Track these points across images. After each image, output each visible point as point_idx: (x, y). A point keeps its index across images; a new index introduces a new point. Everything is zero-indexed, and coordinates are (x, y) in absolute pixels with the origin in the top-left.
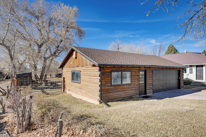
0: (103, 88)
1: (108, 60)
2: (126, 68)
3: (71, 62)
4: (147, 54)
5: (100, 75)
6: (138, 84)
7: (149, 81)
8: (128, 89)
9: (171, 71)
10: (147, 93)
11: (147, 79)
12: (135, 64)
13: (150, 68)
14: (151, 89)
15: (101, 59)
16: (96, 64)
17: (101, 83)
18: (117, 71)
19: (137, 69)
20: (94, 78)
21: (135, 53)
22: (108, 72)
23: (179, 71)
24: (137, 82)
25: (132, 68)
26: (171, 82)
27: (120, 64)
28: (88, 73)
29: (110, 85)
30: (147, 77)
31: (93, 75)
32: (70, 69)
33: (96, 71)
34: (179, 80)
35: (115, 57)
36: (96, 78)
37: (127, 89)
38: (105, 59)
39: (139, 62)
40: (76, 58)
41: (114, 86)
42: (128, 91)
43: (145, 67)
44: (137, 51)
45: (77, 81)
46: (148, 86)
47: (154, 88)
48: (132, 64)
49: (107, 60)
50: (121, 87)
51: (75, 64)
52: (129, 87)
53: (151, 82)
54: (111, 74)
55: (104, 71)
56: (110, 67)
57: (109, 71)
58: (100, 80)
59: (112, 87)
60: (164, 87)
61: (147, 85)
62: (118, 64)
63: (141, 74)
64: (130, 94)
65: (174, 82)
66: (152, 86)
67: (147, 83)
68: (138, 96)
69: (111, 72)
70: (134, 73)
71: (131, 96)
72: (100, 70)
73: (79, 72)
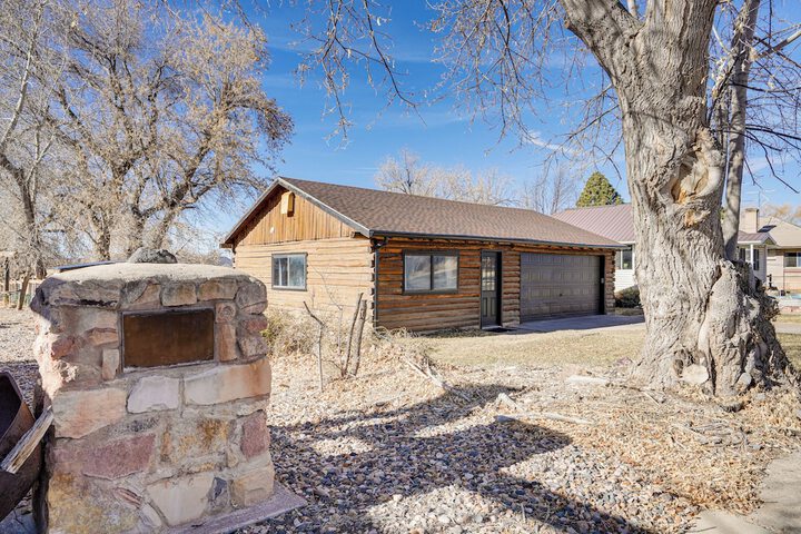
0: (381, 298)
1: (393, 220)
2: (444, 244)
3: (270, 226)
4: (512, 206)
5: (373, 262)
6: (478, 292)
7: (509, 286)
8: (450, 306)
9: (577, 259)
10: (504, 319)
11: (504, 279)
12: (468, 234)
13: (512, 246)
14: (515, 310)
15: (375, 217)
16: (366, 231)
17: (377, 286)
18: (420, 252)
19: (475, 248)
20: (355, 270)
21: (470, 200)
22: (396, 255)
23: (602, 260)
24: (473, 286)
25: (461, 245)
26: (577, 292)
27: (428, 232)
28: (335, 257)
29: (400, 291)
30: (504, 273)
31: (352, 263)
32: (265, 248)
33: (363, 253)
34: (601, 288)
35: (411, 212)
36: (360, 270)
37: (445, 306)
38: (386, 219)
39: (480, 228)
40: (290, 214)
41: (412, 294)
42: (448, 312)
43: (497, 243)
44: (476, 195)
45: (295, 284)
46: (507, 299)
47: (525, 309)
48: (462, 234)
49: (390, 220)
50: (432, 298)
51: (287, 232)
52: (452, 300)
53: (515, 287)
54: (403, 260)
55: (383, 251)
56: (401, 239)
57: (399, 251)
58: (373, 275)
59: (407, 297)
60: (557, 308)
61: (504, 296)
62: (421, 232)
63: (486, 278)
64: (453, 319)
65: (586, 292)
66: (517, 301)
67: (504, 291)
68: (477, 327)
69: (402, 254)
70: (466, 259)
71: (457, 327)
72: (374, 249)
73: (304, 256)
